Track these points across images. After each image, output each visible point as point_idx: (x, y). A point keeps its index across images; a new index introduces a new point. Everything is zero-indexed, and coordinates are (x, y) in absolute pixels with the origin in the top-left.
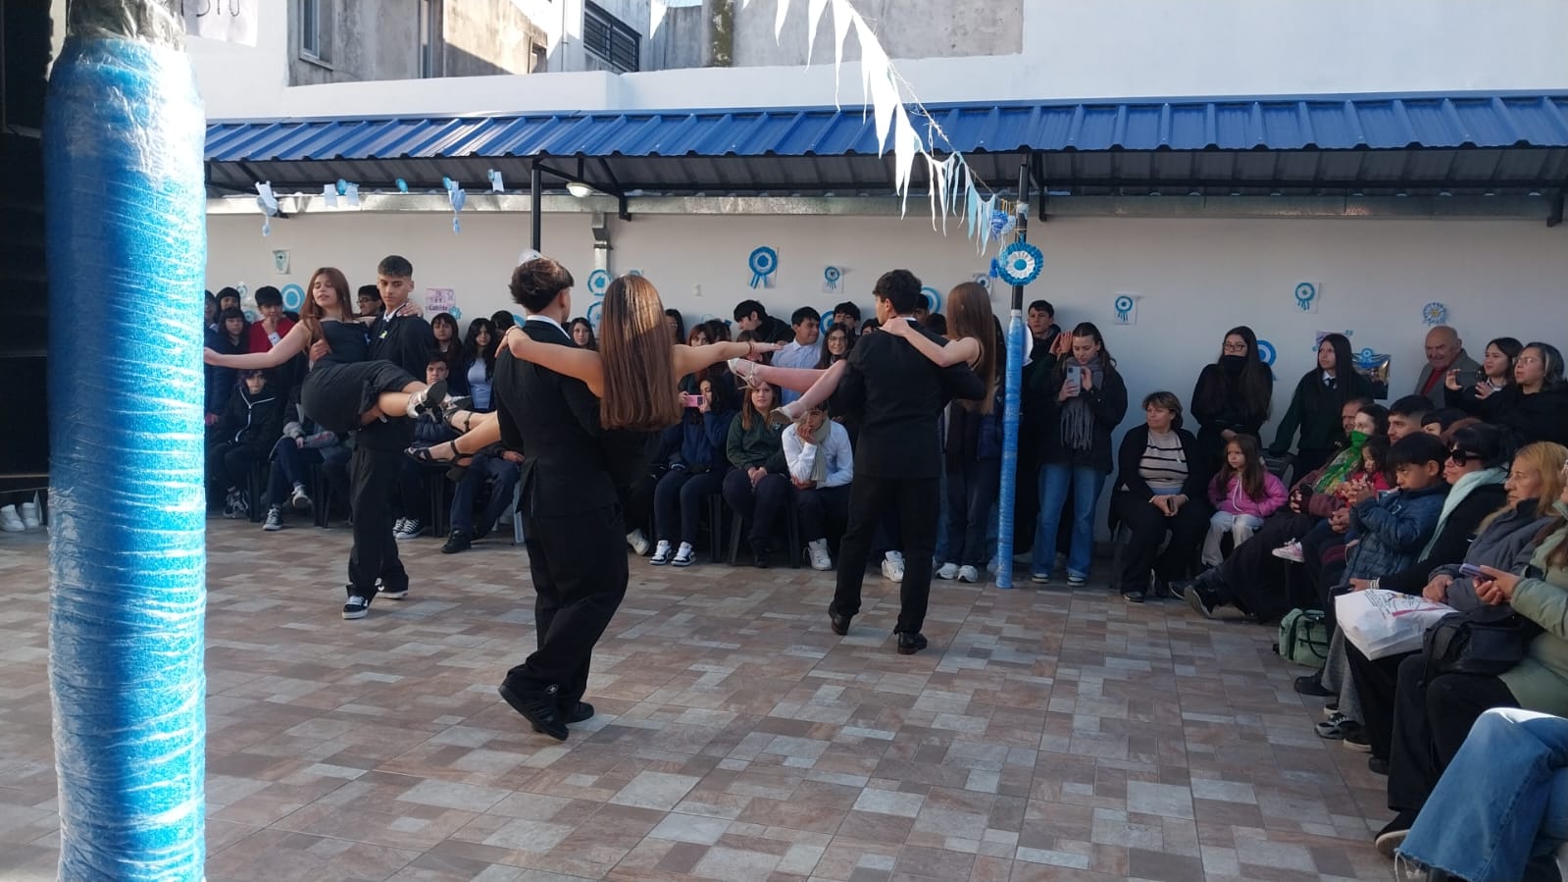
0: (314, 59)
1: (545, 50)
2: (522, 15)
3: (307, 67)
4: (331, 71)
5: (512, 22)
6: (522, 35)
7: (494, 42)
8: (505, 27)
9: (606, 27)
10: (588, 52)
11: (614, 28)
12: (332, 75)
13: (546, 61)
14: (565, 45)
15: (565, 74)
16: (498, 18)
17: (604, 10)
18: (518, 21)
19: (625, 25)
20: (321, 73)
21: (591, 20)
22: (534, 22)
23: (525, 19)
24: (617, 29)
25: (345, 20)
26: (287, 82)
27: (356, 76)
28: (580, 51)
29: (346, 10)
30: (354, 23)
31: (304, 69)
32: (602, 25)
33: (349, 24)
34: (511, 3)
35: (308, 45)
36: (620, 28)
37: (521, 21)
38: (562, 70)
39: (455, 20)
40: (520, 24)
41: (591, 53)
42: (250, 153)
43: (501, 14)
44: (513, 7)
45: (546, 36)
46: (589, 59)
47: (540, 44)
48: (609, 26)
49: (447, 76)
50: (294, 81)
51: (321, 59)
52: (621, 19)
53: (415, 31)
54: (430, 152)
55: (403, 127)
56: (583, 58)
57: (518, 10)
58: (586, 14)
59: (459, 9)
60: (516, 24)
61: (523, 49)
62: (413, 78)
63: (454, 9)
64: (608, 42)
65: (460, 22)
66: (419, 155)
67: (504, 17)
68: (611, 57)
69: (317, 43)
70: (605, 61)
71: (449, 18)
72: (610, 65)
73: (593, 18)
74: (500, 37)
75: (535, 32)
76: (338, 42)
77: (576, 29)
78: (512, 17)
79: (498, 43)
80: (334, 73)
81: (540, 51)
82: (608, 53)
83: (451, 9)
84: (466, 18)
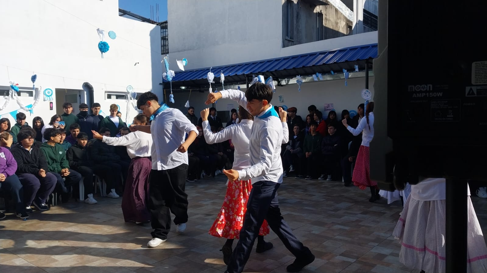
0: (289, 39)
1: (352, 27)
2: (345, 17)
3: (287, 41)
4: (293, 42)
5: (342, 20)
6: (345, 23)
7: (337, 27)
8: (340, 21)
9: (369, 17)
10: (364, 25)
11: (372, 17)
12: (293, 43)
13: (352, 31)
14: (358, 25)
15: (358, 35)
16: (338, 19)
17: (368, 12)
18: (344, 19)
19: (375, 15)
20: (291, 43)
21: (365, 16)
22: (348, 19)
23: (346, 18)
24: (373, 18)
25: (297, 26)
26: (282, 47)
27: (300, 43)
28: (362, 25)
29: (297, 23)
30: (299, 26)
31: (287, 42)
32: (368, 16)
33: (298, 27)
34: (342, 14)
35: (287, 35)
36: (373, 17)
37: (345, 19)
38: (357, 34)
39: (326, 21)
40: (344, 20)
41: (365, 26)
42: (261, 70)
43: (339, 17)
44: (342, 15)
45: (352, 22)
46: (364, 27)
47: (350, 25)
48: (370, 16)
49: (324, 39)
50: (284, 46)
51: (290, 38)
52: (374, 14)
53: (315, 26)
54: (311, 64)
55: (302, 58)
56: (363, 27)
57: (344, 15)
58: (363, 14)
59: (327, 17)
60: (343, 20)
61: (345, 27)
62: (315, 41)
63: (326, 18)
64: (370, 22)
65: (328, 22)
66: (308, 66)
67: (340, 18)
68: (371, 26)
69: (289, 34)
70: (369, 28)
71: (324, 21)
72: (371, 29)
73: (366, 15)
74: (339, 24)
75: (349, 22)
76: (295, 33)
77: (361, 18)
78: (342, 18)
79: (338, 26)
80: (294, 42)
81: (350, 27)
82: (370, 25)
83: (325, 18)
84: (329, 20)
